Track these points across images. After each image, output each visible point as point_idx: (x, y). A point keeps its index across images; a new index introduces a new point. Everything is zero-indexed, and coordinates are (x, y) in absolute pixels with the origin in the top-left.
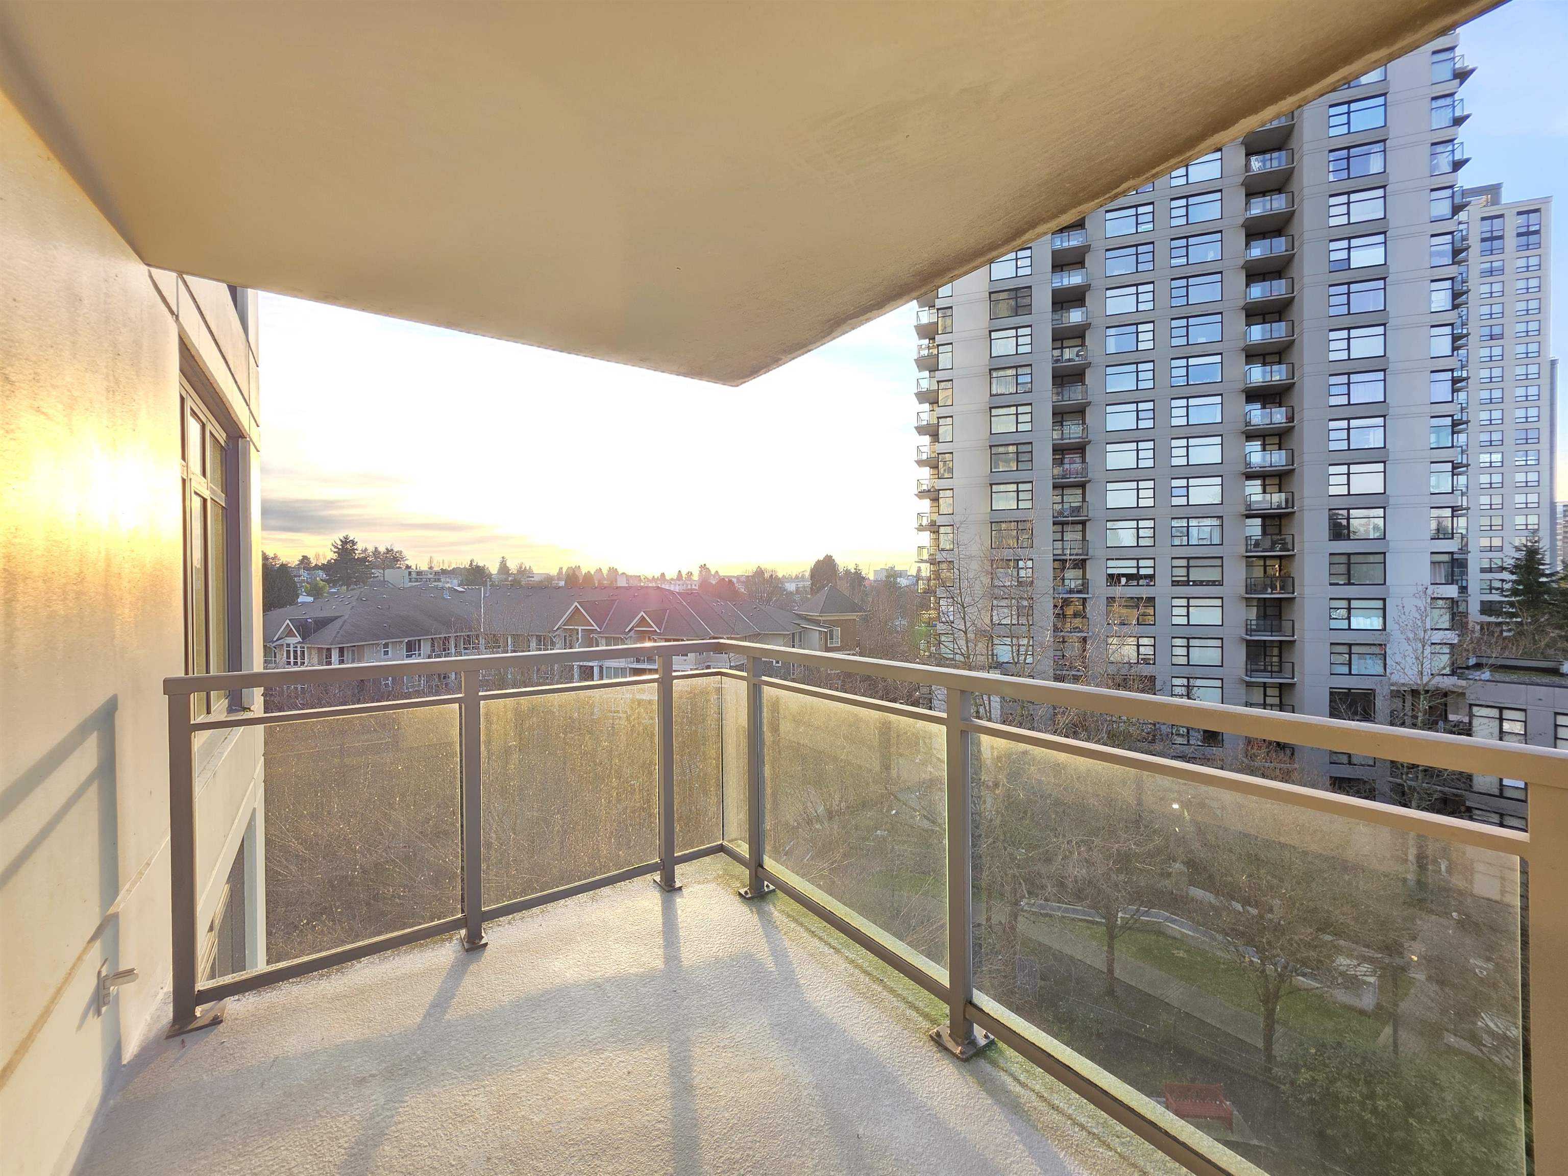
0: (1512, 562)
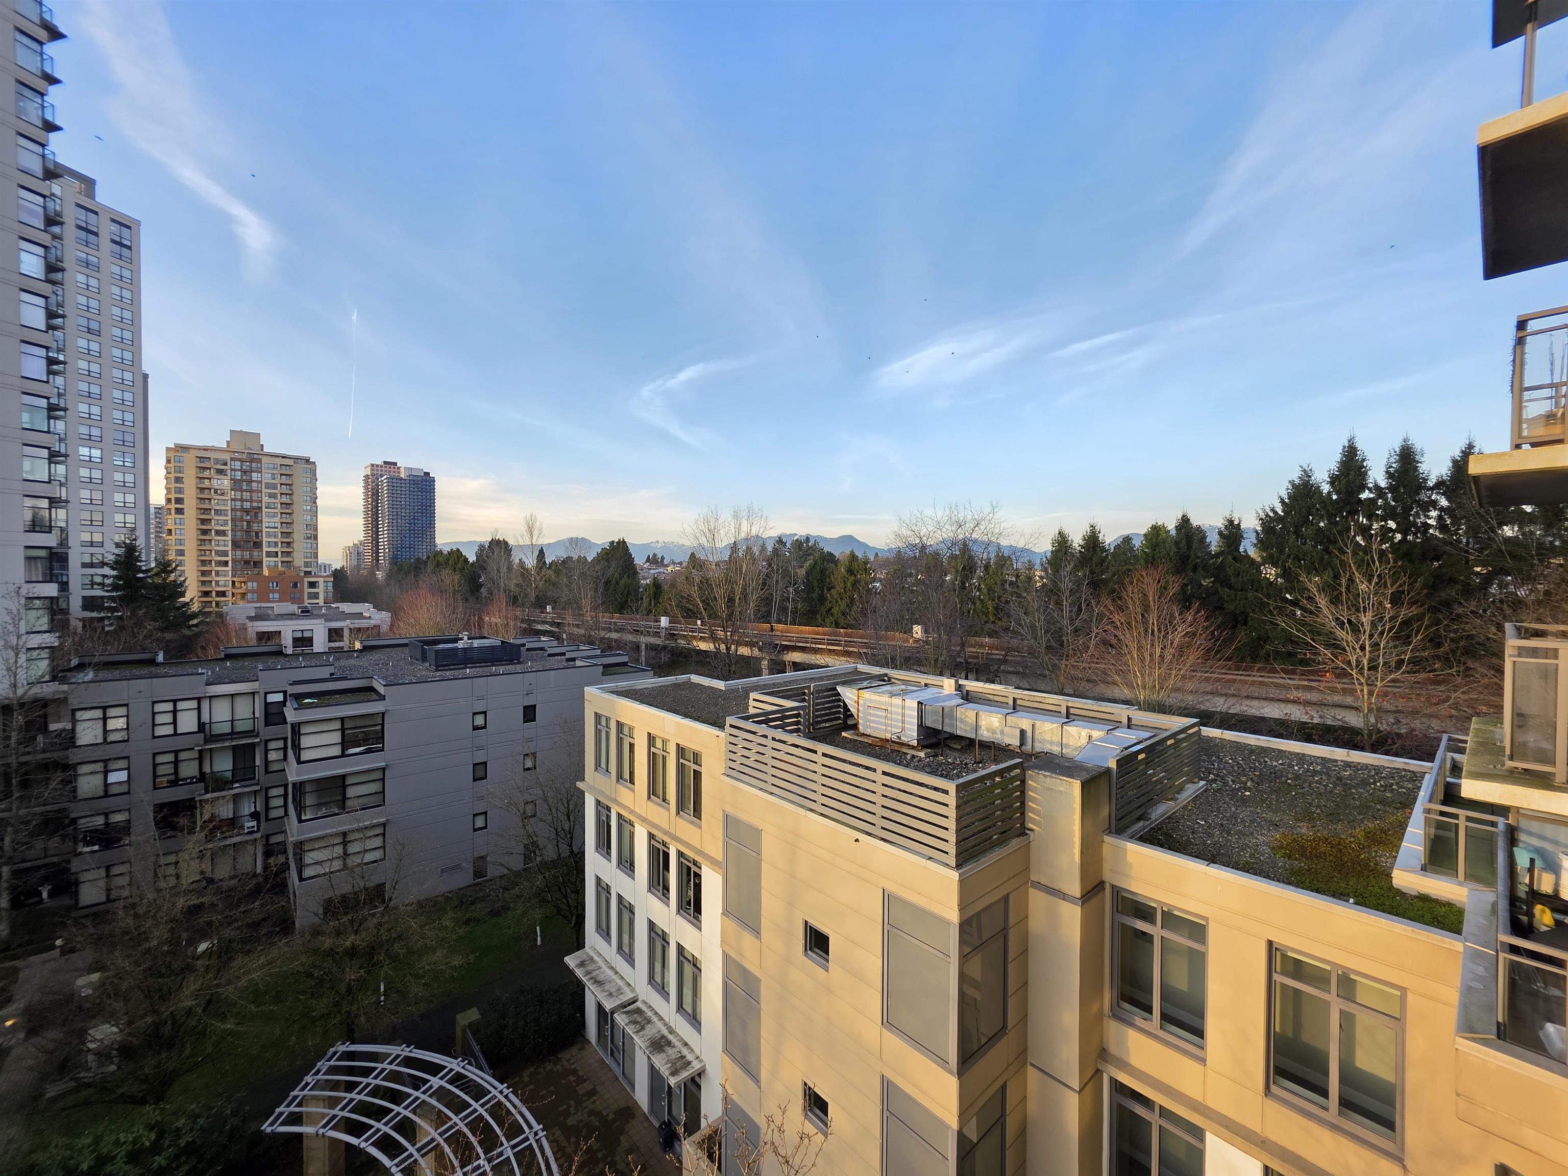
0: (112, 557)
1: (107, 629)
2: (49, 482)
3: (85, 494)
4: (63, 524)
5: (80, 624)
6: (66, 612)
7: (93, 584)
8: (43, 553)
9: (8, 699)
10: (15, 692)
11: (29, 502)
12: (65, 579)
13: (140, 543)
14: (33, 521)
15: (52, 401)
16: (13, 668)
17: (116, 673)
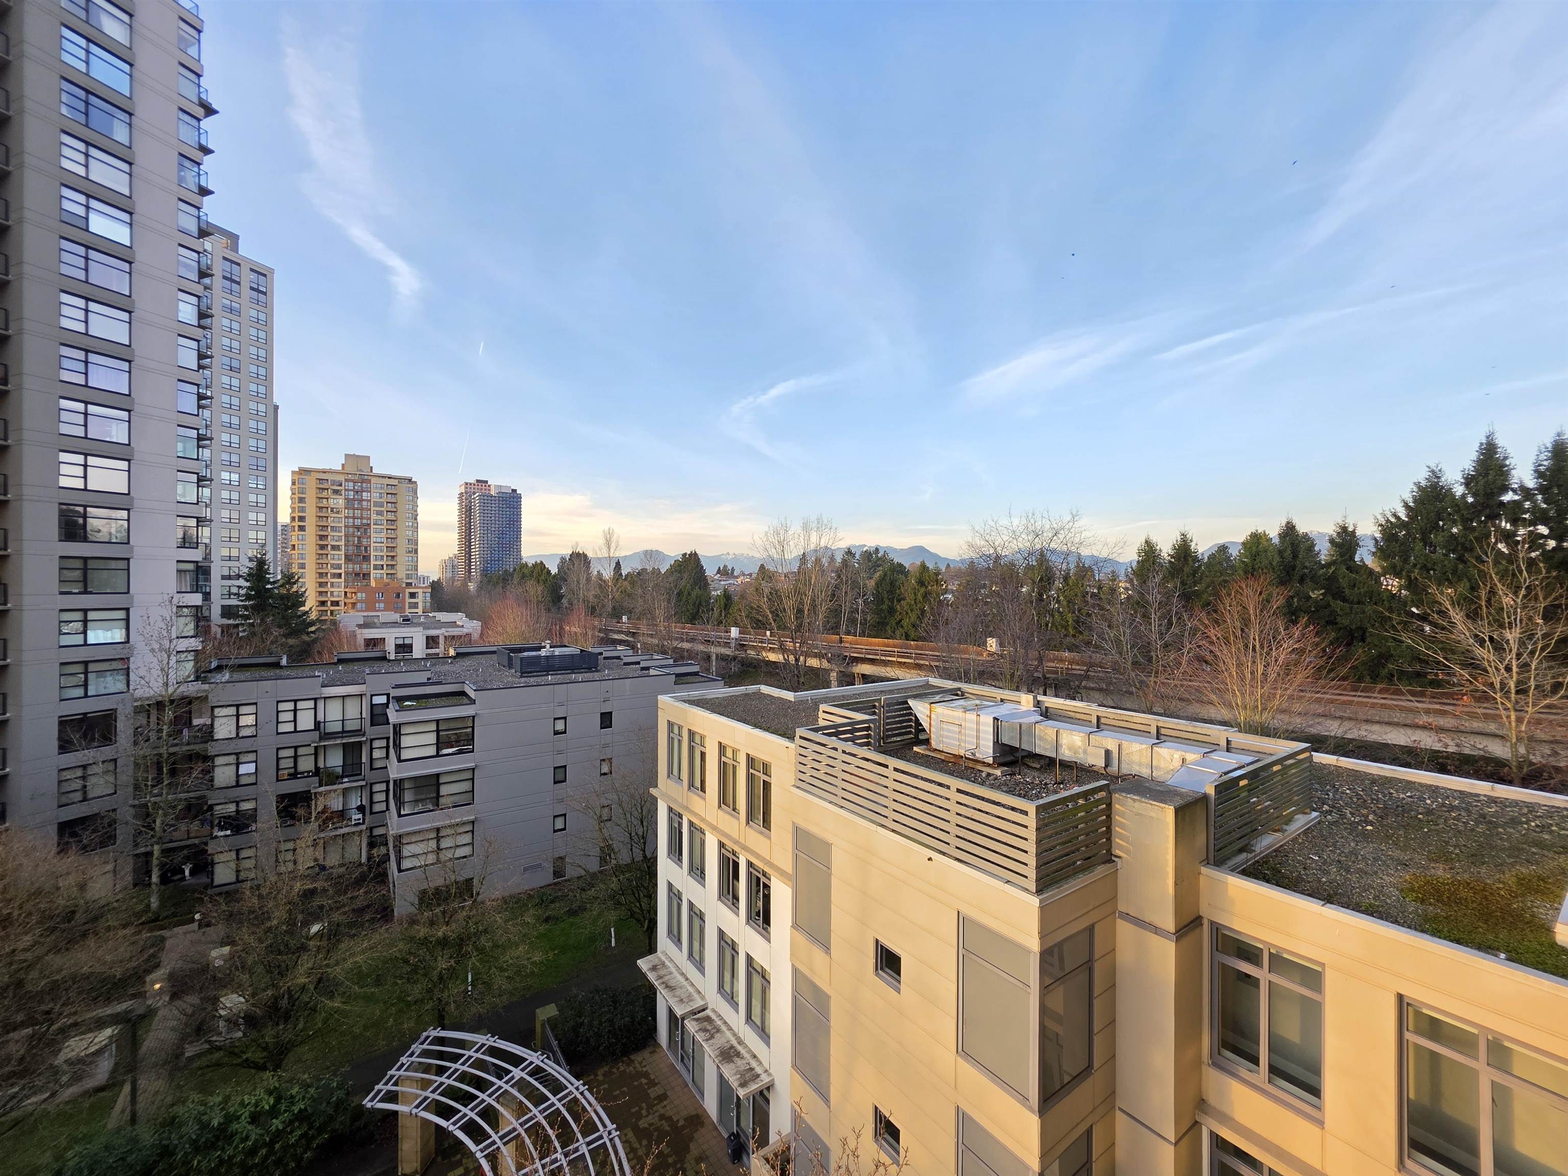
0: (246, 570)
1: (241, 634)
2: (197, 504)
3: (225, 513)
4: (207, 541)
5: (219, 630)
6: (207, 619)
7: (230, 594)
8: (191, 567)
9: (162, 696)
10: (167, 690)
11: (181, 522)
12: (208, 590)
13: (269, 557)
14: (184, 538)
15: (200, 432)
16: (166, 669)
17: (248, 675)
